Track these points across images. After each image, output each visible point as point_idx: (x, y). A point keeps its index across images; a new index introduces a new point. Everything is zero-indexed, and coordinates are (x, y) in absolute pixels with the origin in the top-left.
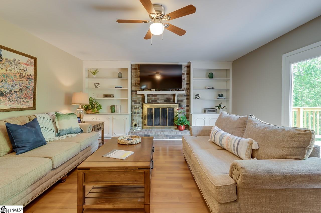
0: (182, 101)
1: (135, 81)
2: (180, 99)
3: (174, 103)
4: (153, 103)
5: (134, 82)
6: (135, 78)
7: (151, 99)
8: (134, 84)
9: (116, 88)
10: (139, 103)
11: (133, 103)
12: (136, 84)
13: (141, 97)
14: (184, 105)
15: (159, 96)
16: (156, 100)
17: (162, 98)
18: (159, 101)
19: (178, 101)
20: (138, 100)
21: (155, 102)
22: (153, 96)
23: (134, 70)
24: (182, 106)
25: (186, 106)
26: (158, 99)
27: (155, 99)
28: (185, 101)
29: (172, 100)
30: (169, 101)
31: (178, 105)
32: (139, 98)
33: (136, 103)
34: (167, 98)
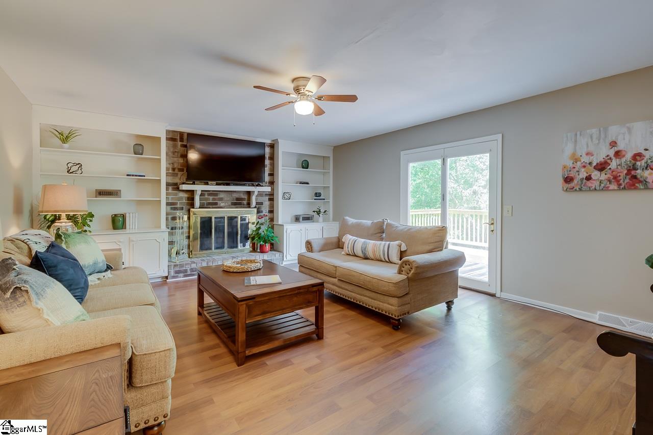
0: (262, 204)
1: (173, 164)
2: (260, 199)
3: (250, 207)
4: (210, 208)
5: (171, 167)
6: (173, 157)
7: (207, 199)
8: (170, 169)
9: (128, 175)
10: (182, 209)
11: (169, 207)
12: (174, 169)
13: (185, 195)
14: (265, 209)
15: (222, 195)
16: (217, 203)
17: (228, 199)
18: (222, 205)
19: (257, 203)
20: (178, 202)
21: (214, 205)
22: (209, 195)
23: (171, 143)
24: (262, 212)
25: (269, 212)
26: (221, 199)
27: (214, 199)
28: (267, 203)
29: (245, 202)
30: (240, 204)
31: (255, 210)
32: (181, 198)
33: (175, 209)
34: (237, 199)
